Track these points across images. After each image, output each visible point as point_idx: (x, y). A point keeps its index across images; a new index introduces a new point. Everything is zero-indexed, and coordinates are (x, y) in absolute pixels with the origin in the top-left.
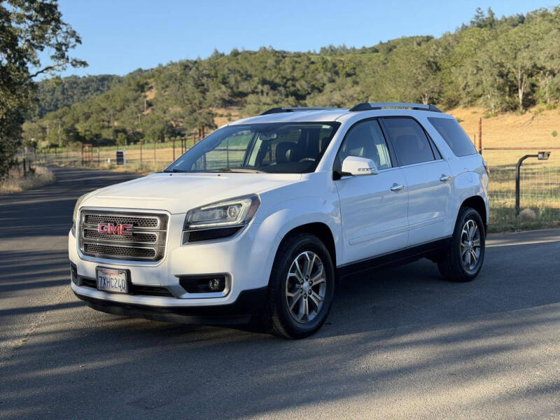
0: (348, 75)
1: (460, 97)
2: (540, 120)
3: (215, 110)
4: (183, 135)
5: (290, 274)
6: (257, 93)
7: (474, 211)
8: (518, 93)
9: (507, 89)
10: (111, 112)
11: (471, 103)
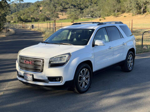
0: (95, 3)
1: (126, 10)
3: (58, 13)
4: (50, 20)
5: (80, 76)
6: (70, 8)
7: (132, 52)
8: (141, 9)
9: (139, 8)
10: (30, 13)
11: (129, 12)
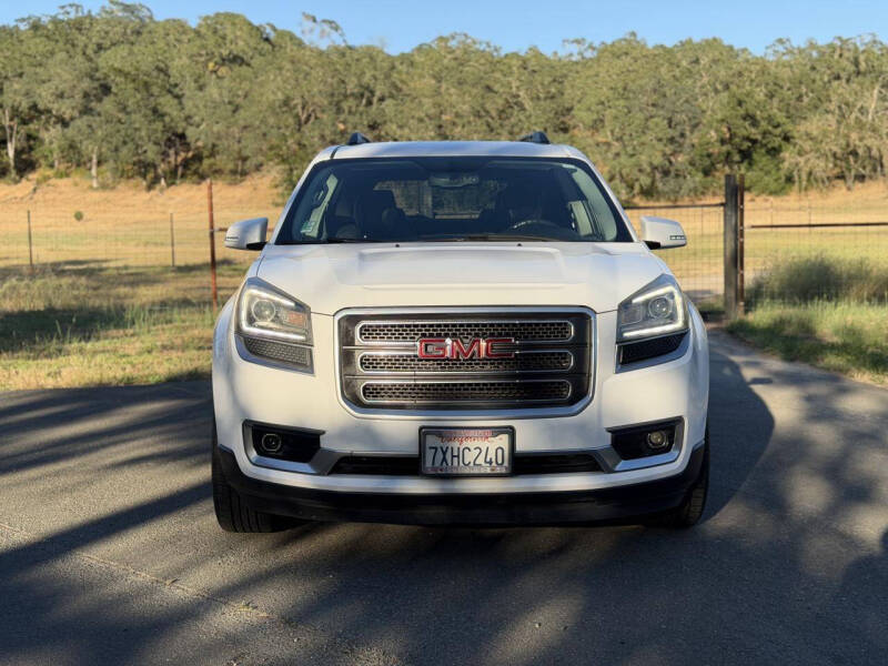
2: (46, 193)
8: (6, 148)
